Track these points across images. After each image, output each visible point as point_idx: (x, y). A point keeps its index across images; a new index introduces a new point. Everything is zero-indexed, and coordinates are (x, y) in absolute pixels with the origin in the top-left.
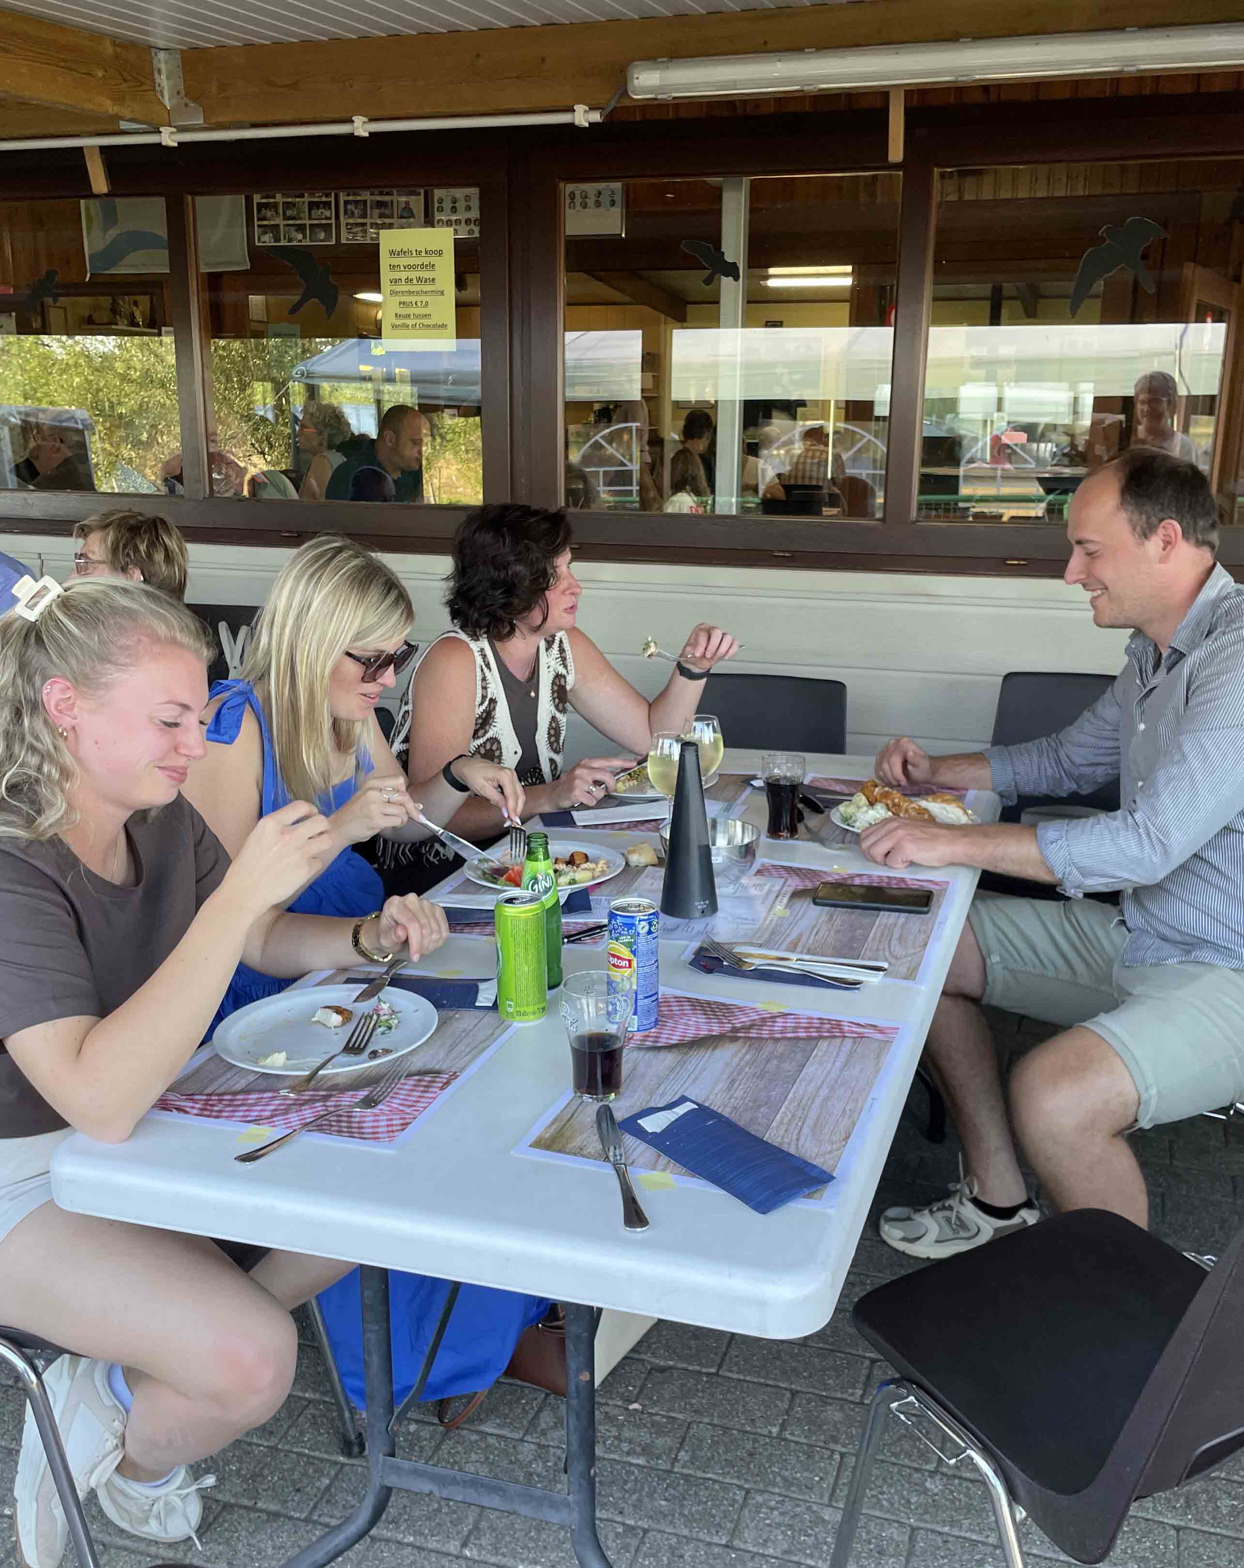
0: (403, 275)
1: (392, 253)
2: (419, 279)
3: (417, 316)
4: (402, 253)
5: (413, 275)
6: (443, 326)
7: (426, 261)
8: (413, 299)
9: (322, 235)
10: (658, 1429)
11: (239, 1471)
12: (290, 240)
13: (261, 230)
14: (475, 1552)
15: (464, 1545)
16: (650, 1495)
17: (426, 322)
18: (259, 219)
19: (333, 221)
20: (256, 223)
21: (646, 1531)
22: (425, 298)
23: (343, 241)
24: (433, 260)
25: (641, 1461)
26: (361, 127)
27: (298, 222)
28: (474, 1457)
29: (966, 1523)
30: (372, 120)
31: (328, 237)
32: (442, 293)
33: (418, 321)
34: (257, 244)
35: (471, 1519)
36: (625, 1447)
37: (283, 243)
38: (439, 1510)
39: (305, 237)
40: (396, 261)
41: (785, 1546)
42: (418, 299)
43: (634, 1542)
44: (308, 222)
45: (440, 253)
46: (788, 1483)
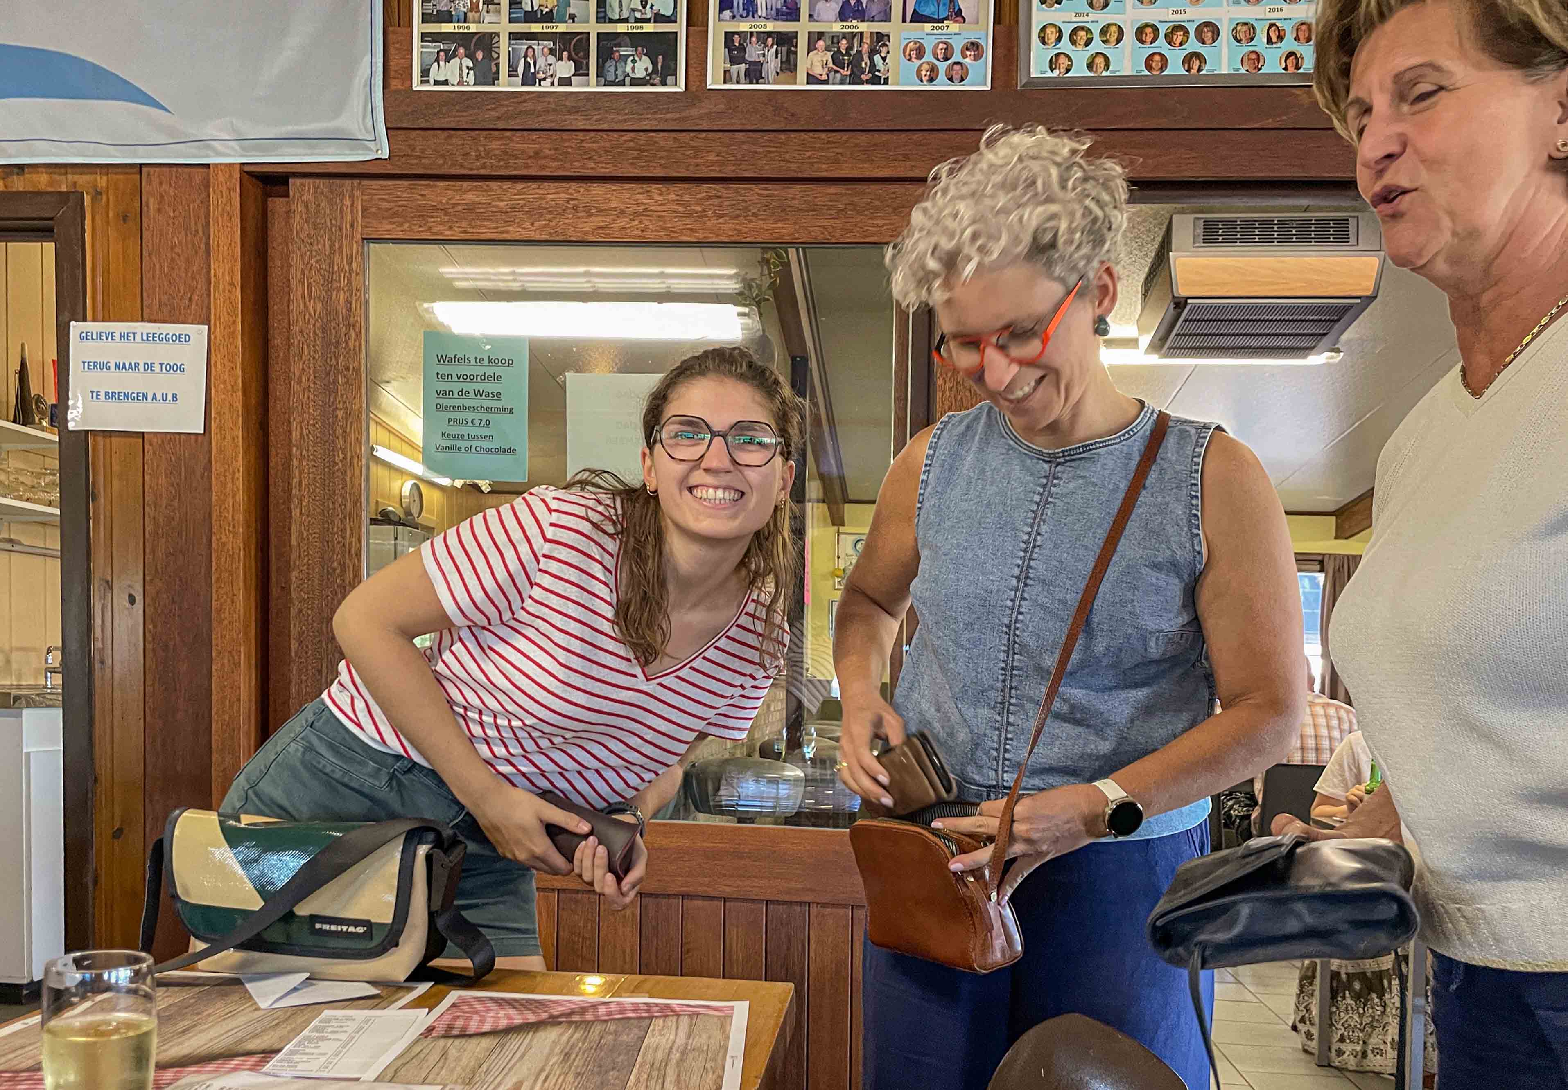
9: (642, 66)
12: (529, 79)
13: (433, 48)
18: (426, 18)
19: (681, 27)
20: (418, 27)
23: (714, 82)
27: (562, 28)
31: (666, 72)
34: (417, 86)
37: (506, 85)
39: (581, 69)
44: (594, 28)
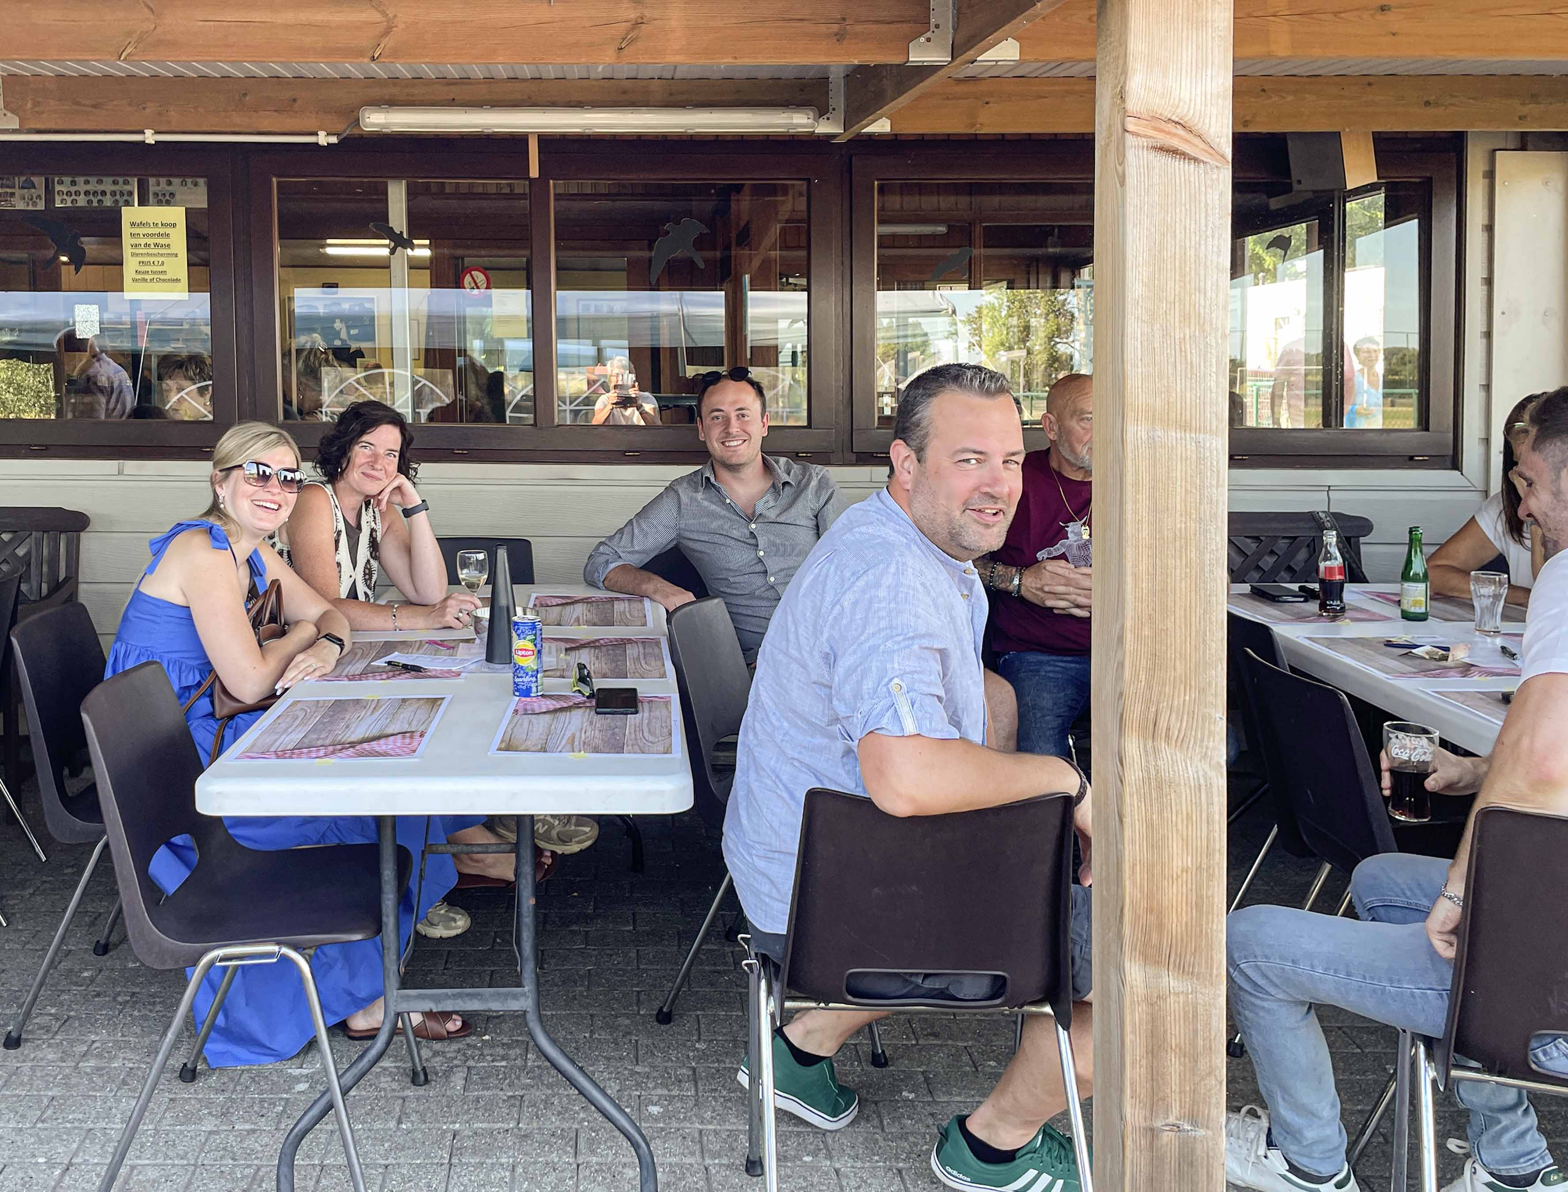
0: (143, 241)
1: (133, 224)
2: (156, 245)
3: (153, 272)
4: (142, 224)
5: (151, 241)
6: (178, 280)
7: (162, 231)
8: (152, 259)
10: (508, 1046)
11: (210, 1113)
14: (409, 1125)
15: (400, 1122)
16: (518, 1078)
17: (162, 277)
21: (522, 1097)
22: (161, 259)
24: (168, 230)
25: (504, 1063)
26: (150, 137)
28: (383, 1079)
29: (727, 1061)
30: (157, 132)
32: (176, 255)
33: (155, 276)
35: (398, 1110)
36: (488, 1058)
38: (373, 1109)
40: (136, 230)
41: (618, 1088)
42: (156, 259)
43: (518, 1103)
45: (174, 225)
46: (608, 1059)
